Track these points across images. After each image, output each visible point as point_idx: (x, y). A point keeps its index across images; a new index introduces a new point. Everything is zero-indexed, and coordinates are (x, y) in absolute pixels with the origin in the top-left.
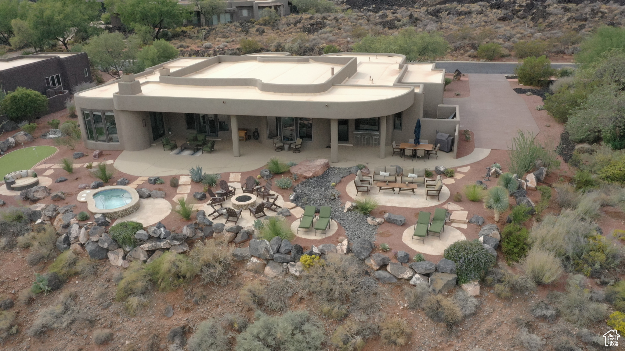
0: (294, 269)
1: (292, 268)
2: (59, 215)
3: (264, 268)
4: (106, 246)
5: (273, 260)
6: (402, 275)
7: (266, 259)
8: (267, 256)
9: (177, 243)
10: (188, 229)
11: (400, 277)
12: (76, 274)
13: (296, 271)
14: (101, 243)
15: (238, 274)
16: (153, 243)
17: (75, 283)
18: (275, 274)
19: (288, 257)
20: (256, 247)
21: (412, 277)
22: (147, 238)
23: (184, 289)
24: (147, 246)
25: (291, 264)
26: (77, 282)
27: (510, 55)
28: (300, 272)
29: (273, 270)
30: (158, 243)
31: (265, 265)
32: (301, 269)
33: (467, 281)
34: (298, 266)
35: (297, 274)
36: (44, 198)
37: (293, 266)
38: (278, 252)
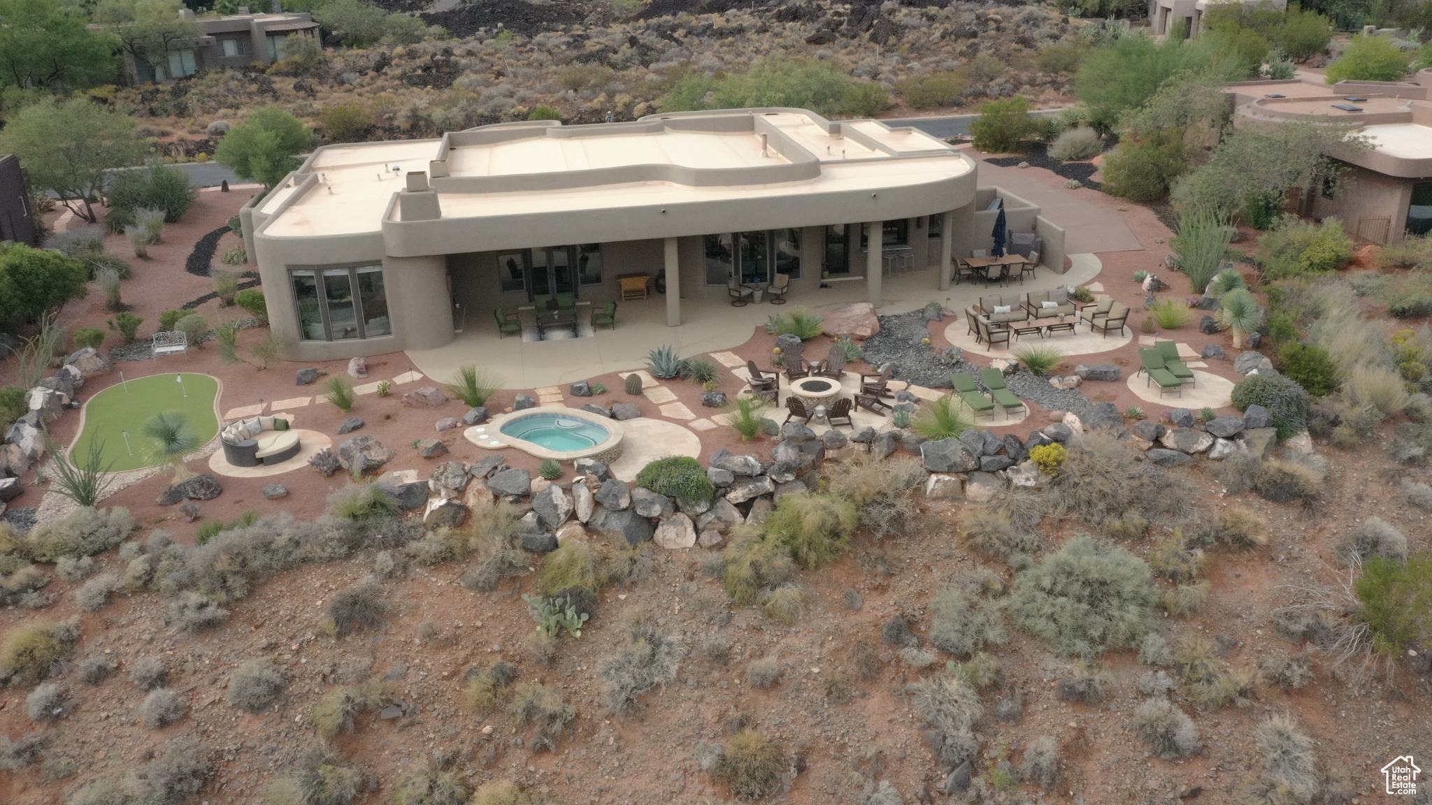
0: (1024, 476)
1: (1019, 476)
2: (474, 482)
3: (963, 488)
4: (656, 511)
5: (979, 469)
6: (1195, 446)
7: (966, 472)
8: (971, 464)
9: (790, 477)
10: (790, 451)
11: (1192, 451)
12: (615, 580)
13: (1027, 479)
14: (644, 508)
15: (922, 510)
16: (751, 486)
17: (618, 599)
18: (991, 493)
19: (1005, 459)
20: (941, 453)
21: (1212, 446)
22: (731, 480)
24: (738, 495)
25: (1012, 470)
26: (622, 597)
28: (1036, 479)
29: (985, 486)
30: (759, 484)
31: (963, 482)
32: (1034, 473)
33: (1293, 433)
34: (1026, 470)
35: (1031, 483)
37: (1018, 471)
38: (984, 454)
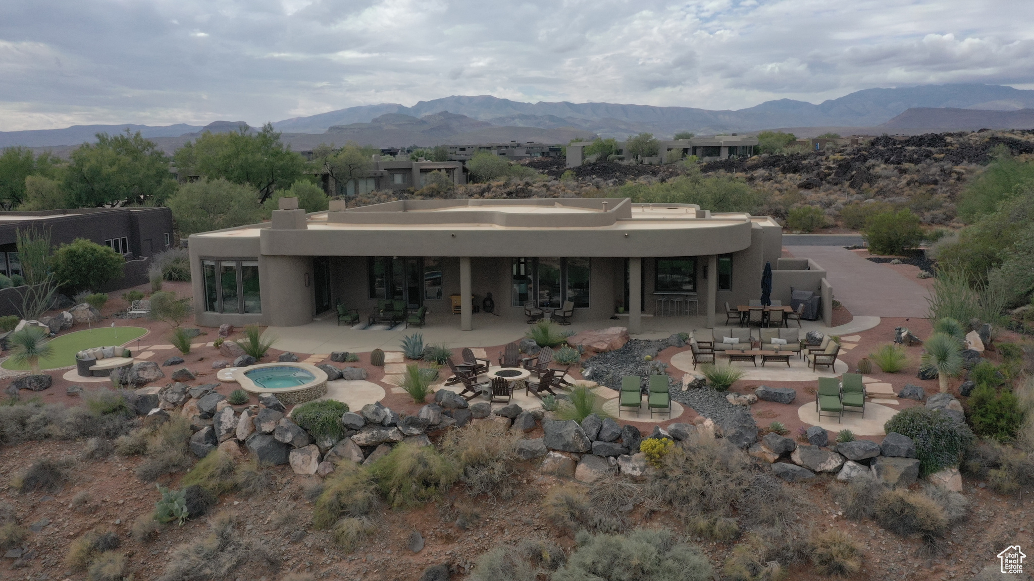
0: (631, 465)
1: (627, 464)
2: (191, 401)
3: (575, 468)
4: (288, 438)
5: (590, 452)
6: (822, 465)
7: (578, 453)
8: (581, 446)
9: (415, 431)
10: (431, 411)
11: (818, 470)
12: (235, 489)
13: (634, 469)
14: (280, 434)
15: (528, 481)
16: (374, 432)
17: (232, 504)
18: (596, 477)
19: (617, 447)
20: (557, 432)
21: (841, 467)
22: (362, 423)
23: (437, 505)
24: (363, 437)
25: (622, 457)
26: (236, 503)
27: (836, 226)
28: (642, 469)
29: (591, 468)
30: (383, 431)
31: (576, 463)
32: (642, 464)
33: (938, 468)
34: (636, 461)
35: (637, 473)
36: (155, 380)
37: (628, 460)
38: (598, 438)
